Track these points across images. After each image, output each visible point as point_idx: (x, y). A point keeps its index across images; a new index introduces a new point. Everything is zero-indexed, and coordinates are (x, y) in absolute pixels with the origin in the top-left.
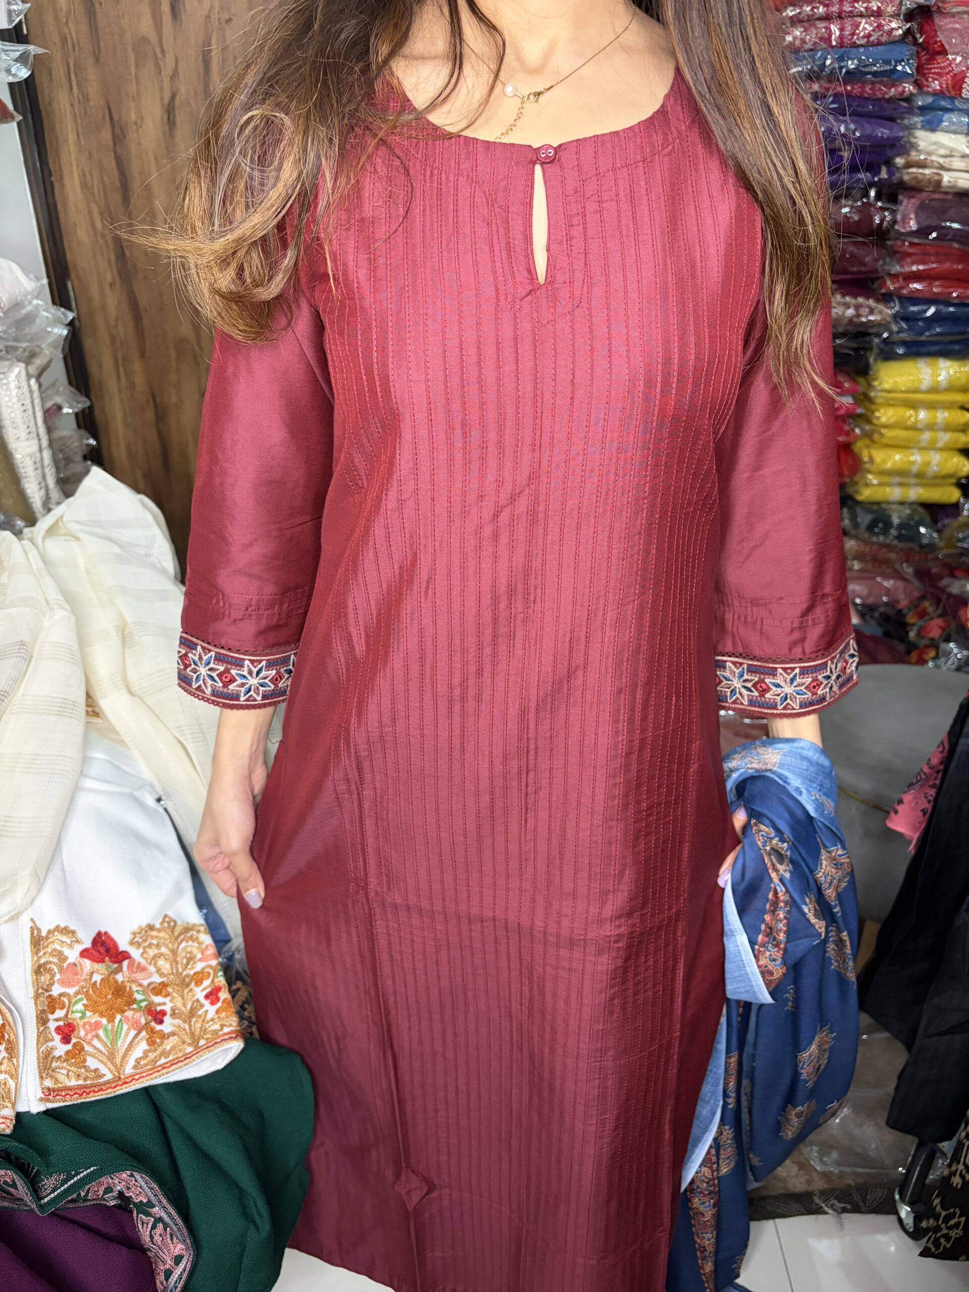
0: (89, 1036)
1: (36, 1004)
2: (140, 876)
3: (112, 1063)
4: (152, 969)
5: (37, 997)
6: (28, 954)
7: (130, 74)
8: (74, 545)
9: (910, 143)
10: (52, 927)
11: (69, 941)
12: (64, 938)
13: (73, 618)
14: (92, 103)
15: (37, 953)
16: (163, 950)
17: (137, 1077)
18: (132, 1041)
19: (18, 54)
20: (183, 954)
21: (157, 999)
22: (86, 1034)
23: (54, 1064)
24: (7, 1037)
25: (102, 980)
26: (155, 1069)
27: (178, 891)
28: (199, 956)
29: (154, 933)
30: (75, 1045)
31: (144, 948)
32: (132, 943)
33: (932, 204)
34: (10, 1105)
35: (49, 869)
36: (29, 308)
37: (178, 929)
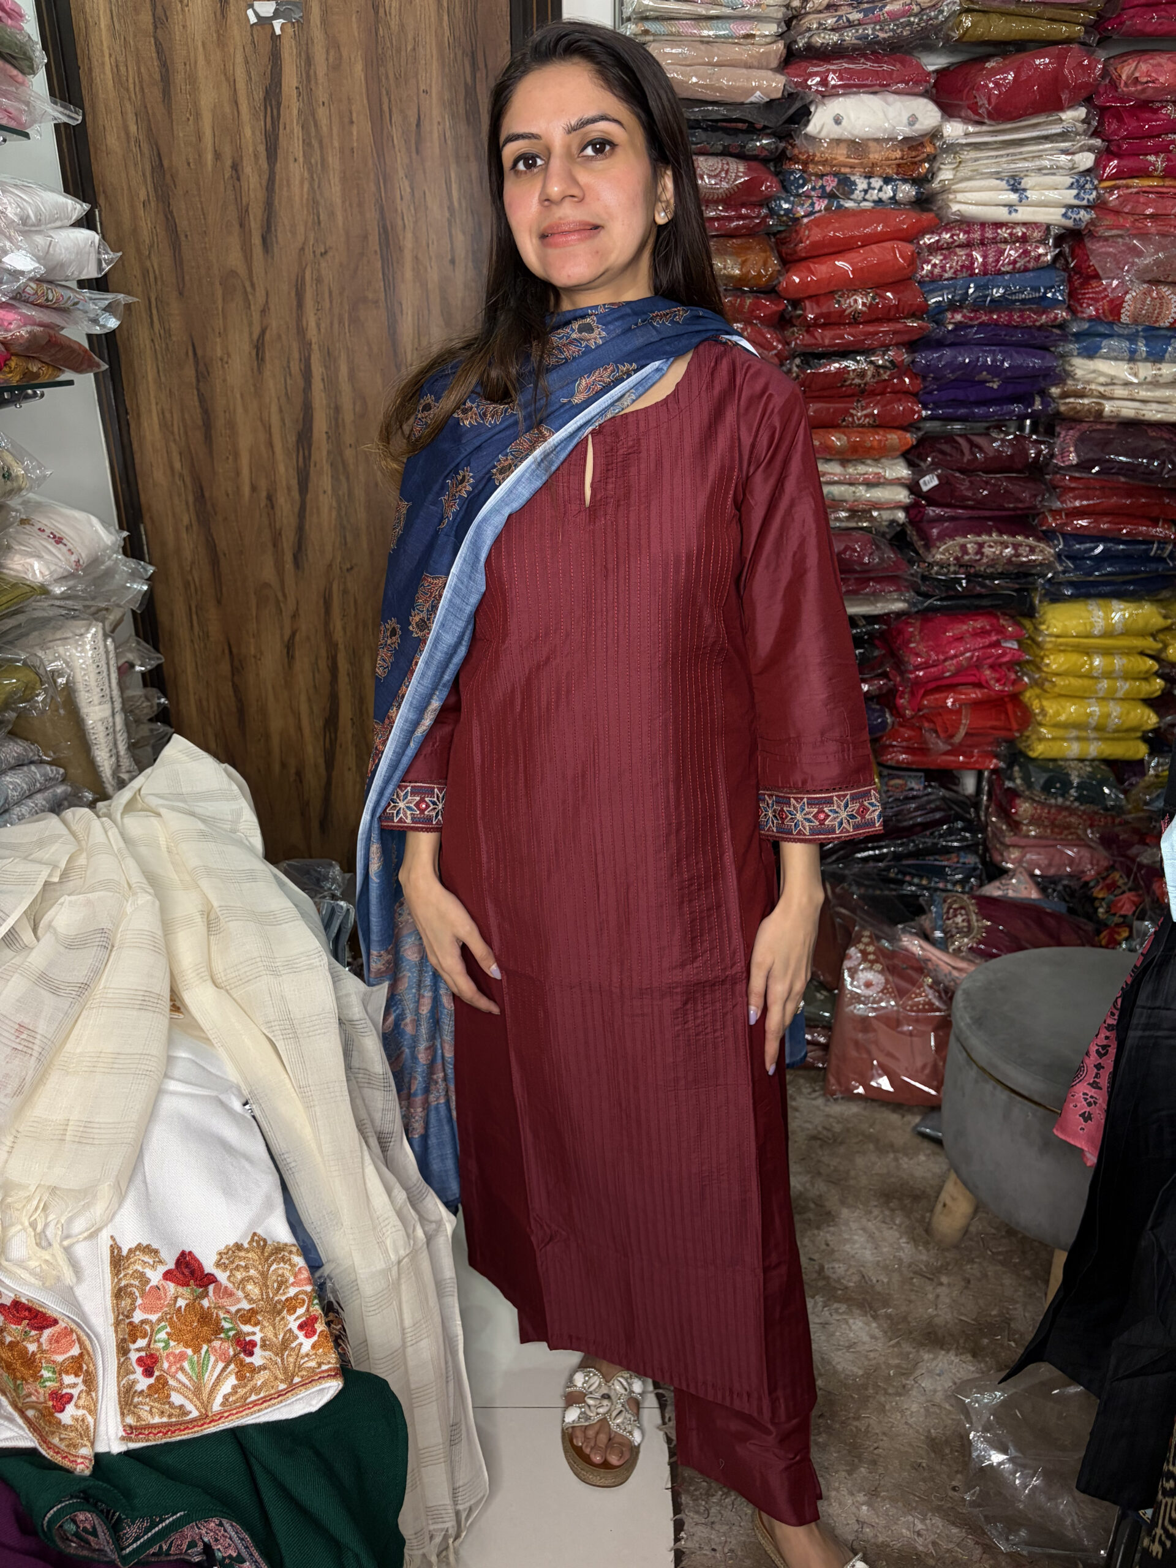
0: (173, 1369)
1: (116, 1332)
2: (228, 1190)
3: (199, 1399)
5: (117, 1323)
6: (108, 1275)
7: (217, 309)
8: (155, 821)
9: (1065, 370)
10: (133, 1245)
11: (151, 1261)
12: (146, 1259)
13: (157, 903)
14: (174, 339)
15: (117, 1275)
16: (252, 1272)
17: (226, 1414)
18: (220, 1375)
19: (107, 302)
20: (274, 1278)
21: (247, 1328)
22: (170, 1367)
23: (136, 1400)
24: (85, 1367)
25: (187, 1305)
26: (245, 1406)
27: (268, 1206)
28: (292, 1280)
29: (242, 1254)
30: (158, 1378)
31: (231, 1271)
32: (218, 1265)
33: (1094, 435)
34: (88, 1444)
35: (131, 1180)
36: (109, 563)
37: (268, 1250)
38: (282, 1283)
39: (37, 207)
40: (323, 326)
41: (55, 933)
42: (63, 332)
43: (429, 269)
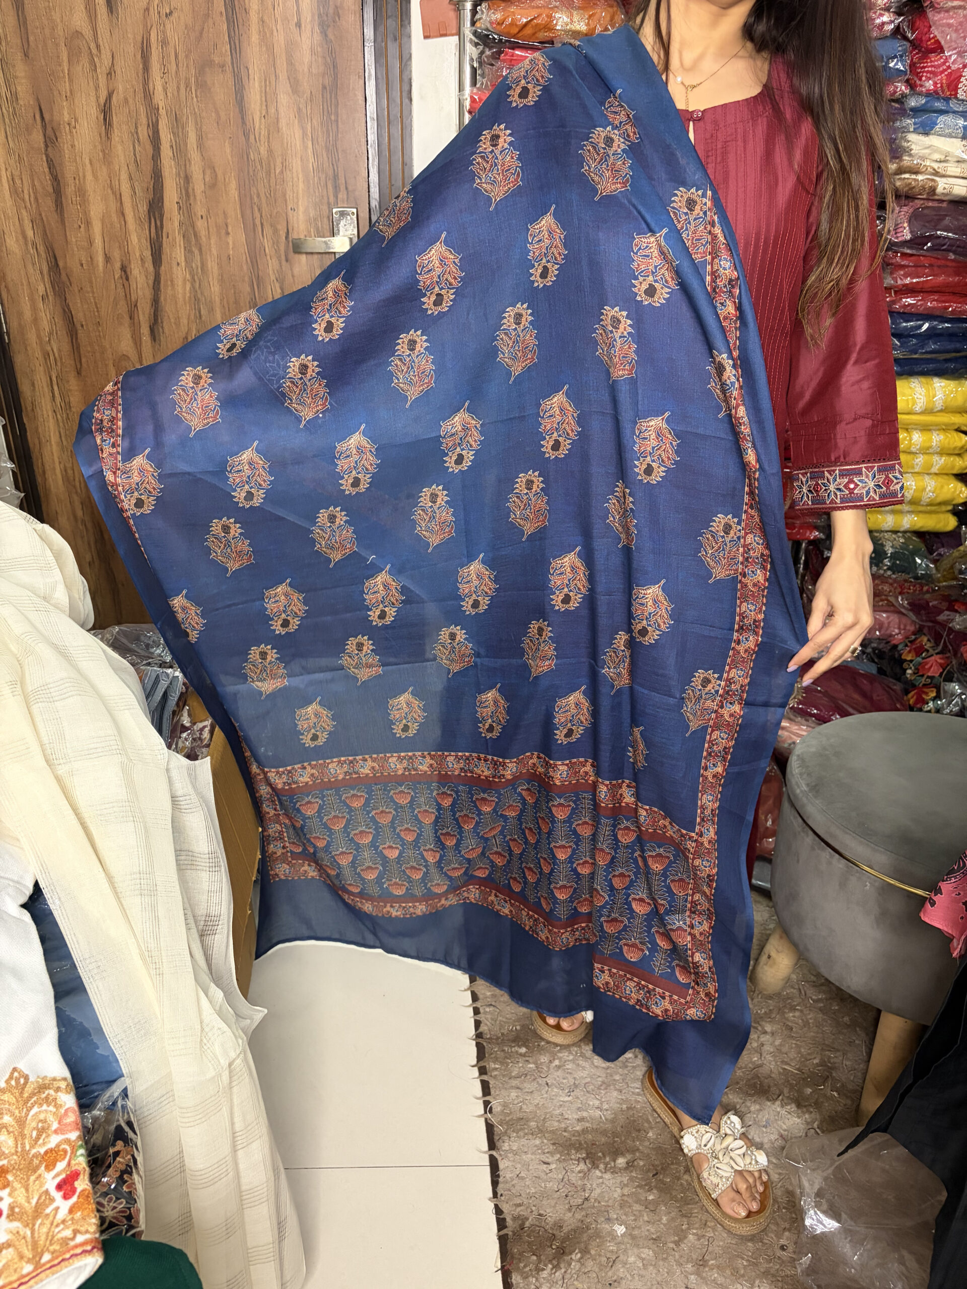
7: (63, 71)
9: (901, 147)
14: (21, 102)
20: (34, 1124)
27: (35, 1033)
28: (55, 1125)
33: (926, 211)
38: (42, 1131)
40: (169, 90)
43: (275, 33)
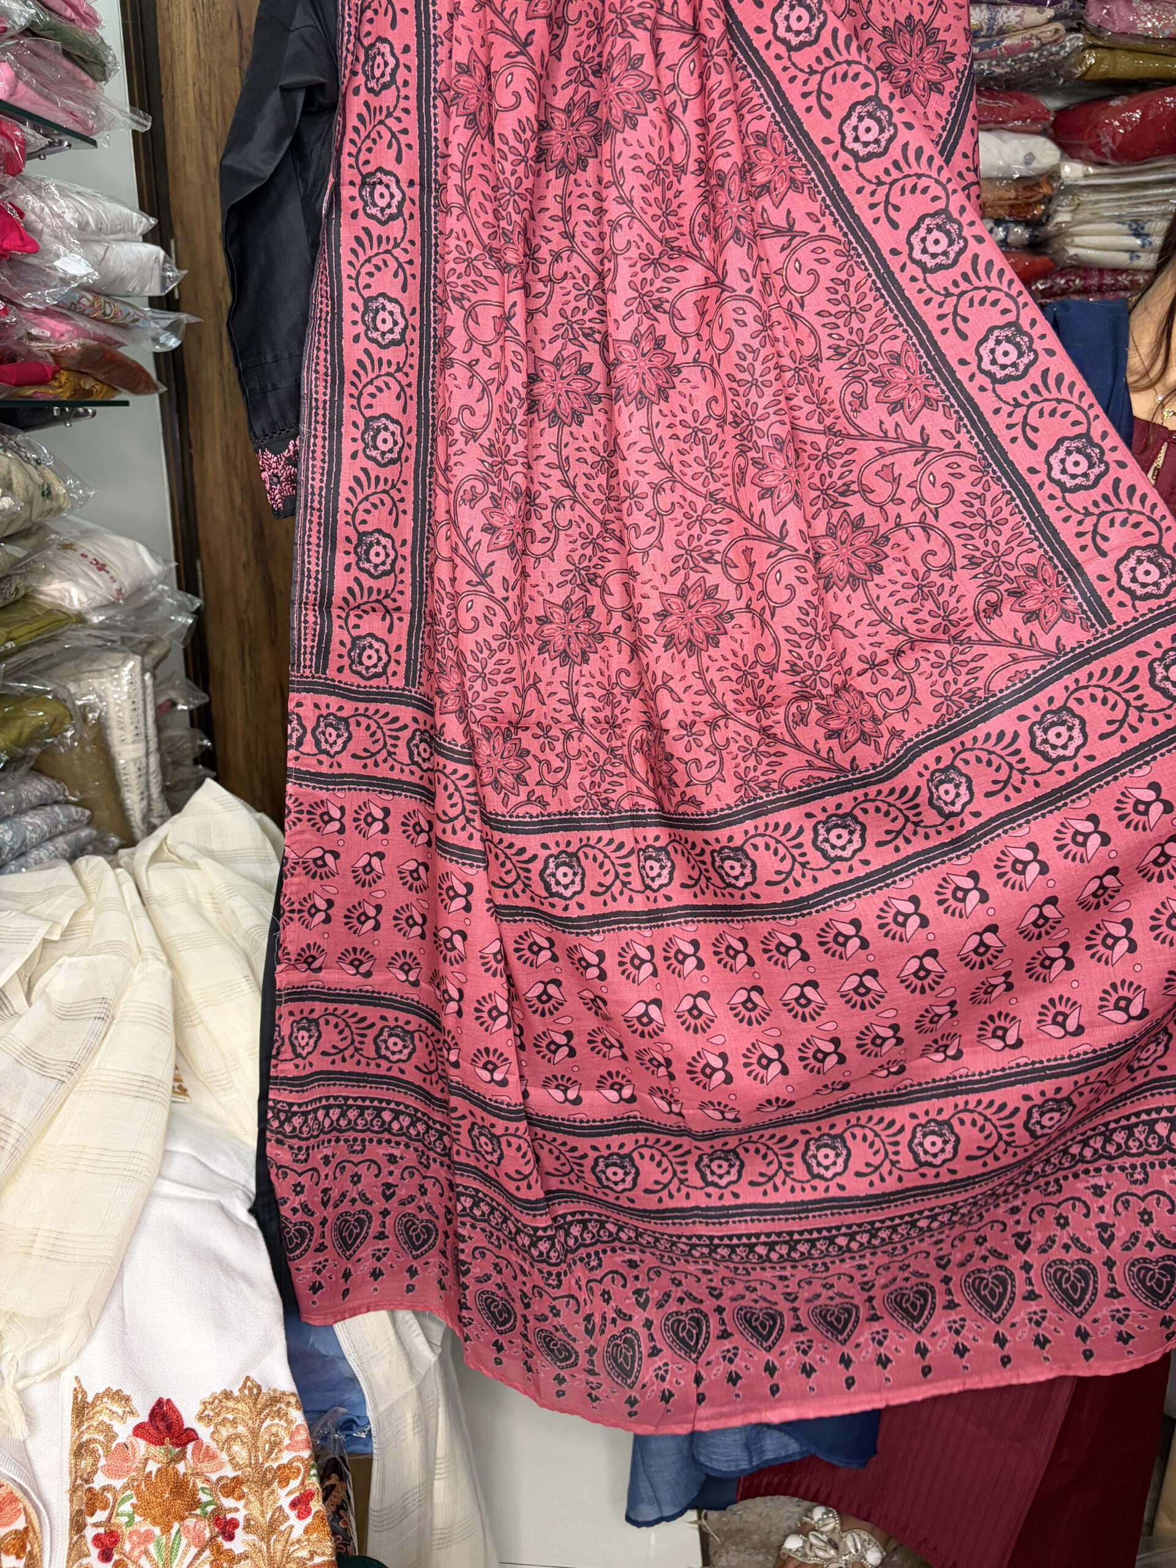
0: (136, 1553)
1: (71, 1501)
2: (221, 1323)
4: (224, 1456)
5: (74, 1489)
6: (68, 1427)
10: (101, 1390)
11: (120, 1411)
12: (115, 1408)
13: (168, 974)
15: (79, 1426)
16: (241, 1429)
18: (191, 1563)
19: (169, 322)
21: (228, 1503)
22: (132, 1549)
24: (29, 1548)
25: (159, 1470)
27: (266, 1344)
28: (287, 1441)
29: (231, 1404)
30: (116, 1563)
31: (216, 1425)
32: (201, 1418)
35: (105, 1307)
37: (262, 1400)
38: (275, 1445)
39: (98, 215)
41: (48, 999)
42: (121, 350)
